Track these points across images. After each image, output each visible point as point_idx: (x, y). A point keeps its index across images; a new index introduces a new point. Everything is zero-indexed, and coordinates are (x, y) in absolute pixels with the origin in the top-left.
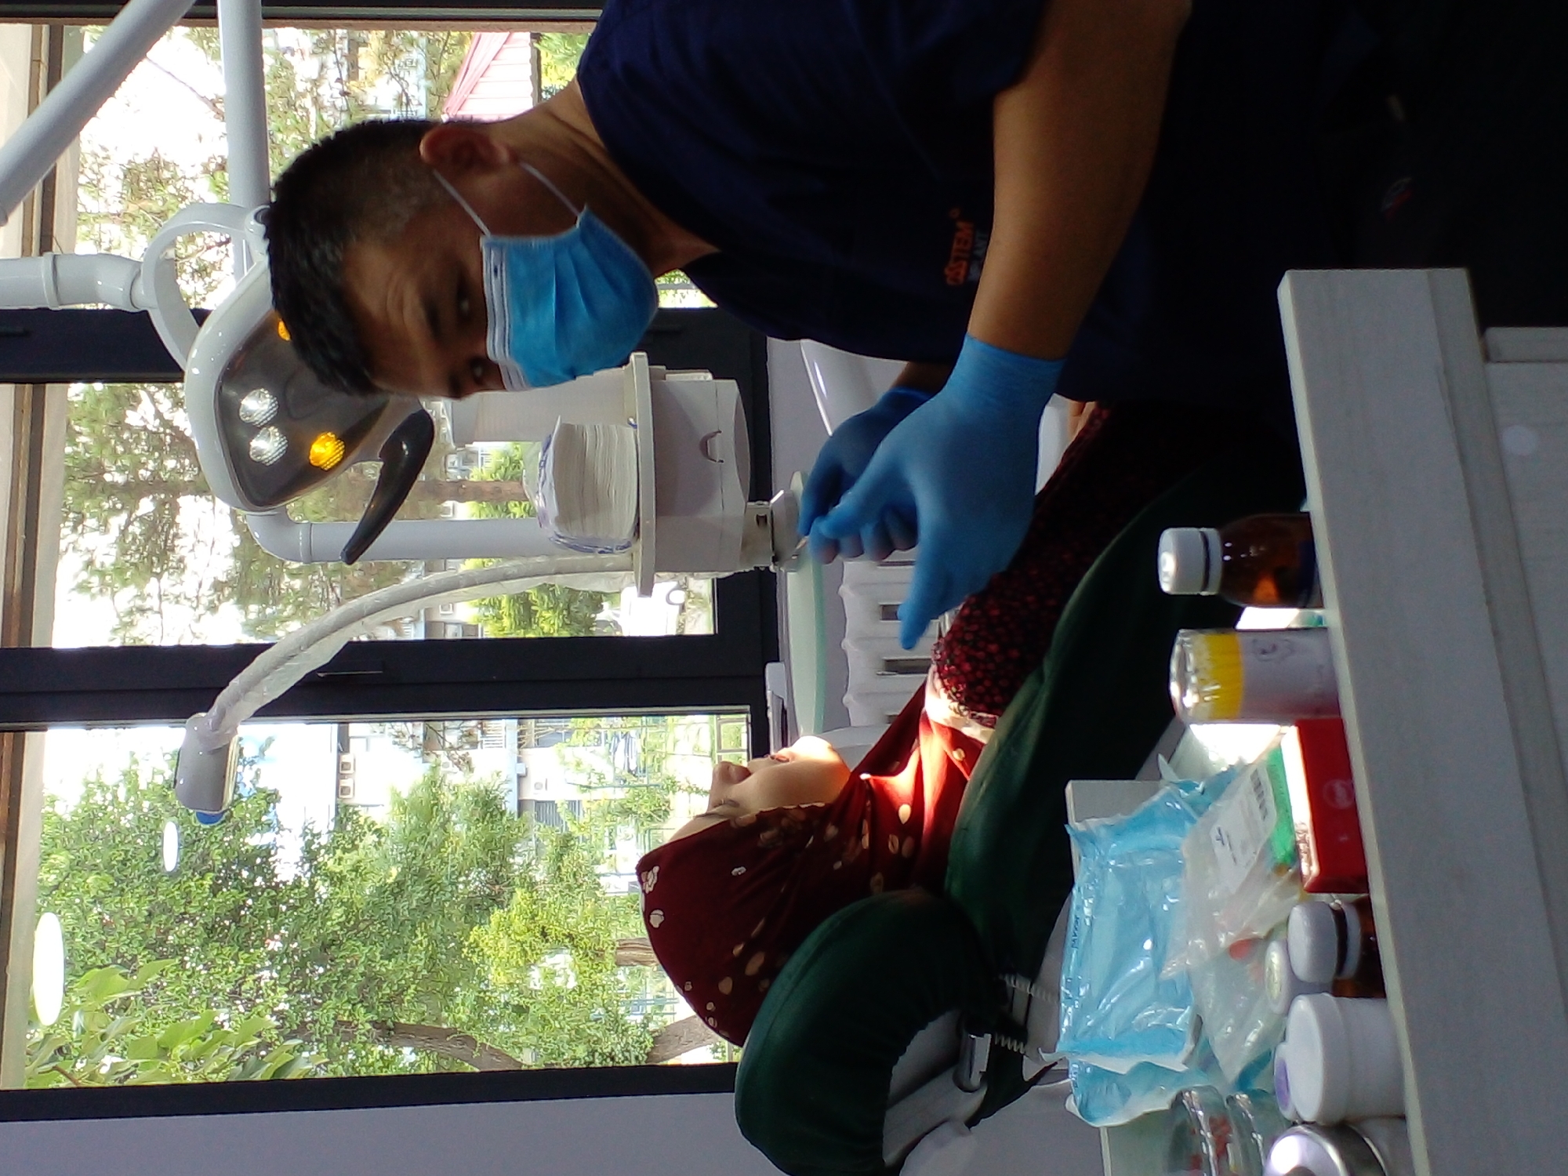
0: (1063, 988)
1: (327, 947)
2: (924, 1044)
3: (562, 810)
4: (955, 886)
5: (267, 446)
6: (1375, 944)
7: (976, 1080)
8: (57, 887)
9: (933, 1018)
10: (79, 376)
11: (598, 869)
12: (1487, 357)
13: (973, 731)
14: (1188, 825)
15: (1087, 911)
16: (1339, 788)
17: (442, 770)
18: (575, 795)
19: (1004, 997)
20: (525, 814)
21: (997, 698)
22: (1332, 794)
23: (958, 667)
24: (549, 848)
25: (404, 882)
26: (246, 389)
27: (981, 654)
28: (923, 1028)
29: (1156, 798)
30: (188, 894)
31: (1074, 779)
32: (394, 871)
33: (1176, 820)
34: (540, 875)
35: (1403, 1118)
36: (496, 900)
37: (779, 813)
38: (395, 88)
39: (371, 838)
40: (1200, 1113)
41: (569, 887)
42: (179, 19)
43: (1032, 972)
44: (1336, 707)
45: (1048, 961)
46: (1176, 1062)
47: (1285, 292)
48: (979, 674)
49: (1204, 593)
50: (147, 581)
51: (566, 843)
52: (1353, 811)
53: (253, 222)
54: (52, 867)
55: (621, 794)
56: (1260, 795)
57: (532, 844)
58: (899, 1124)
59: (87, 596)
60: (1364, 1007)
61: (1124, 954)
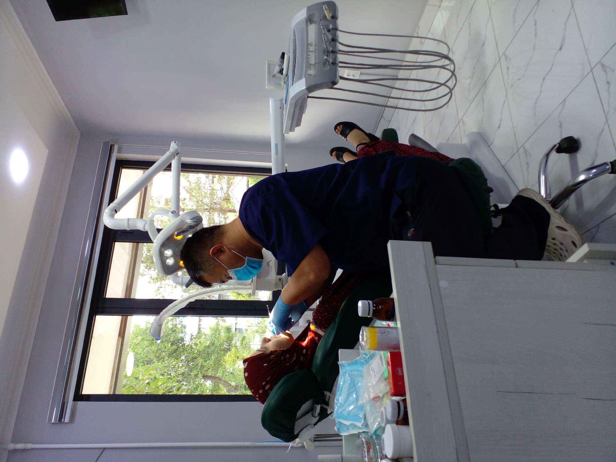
0: (335, 401)
1: (194, 359)
2: (305, 407)
3: (244, 330)
4: (314, 370)
5: (170, 262)
6: (407, 411)
7: (316, 415)
8: (138, 344)
9: (307, 401)
10: (145, 242)
11: (250, 344)
12: (436, 263)
13: (320, 332)
14: (364, 365)
15: (342, 383)
16: (399, 369)
17: (219, 322)
18: (247, 328)
19: (324, 396)
20: (236, 332)
21: (326, 326)
22: (398, 371)
23: (318, 318)
24: (241, 339)
25: (210, 345)
26: (167, 249)
27: (323, 315)
28: (305, 404)
29: (358, 358)
30: (166, 347)
31: (340, 349)
32: (208, 342)
33: (362, 364)
34: (238, 344)
35: (412, 458)
36: (229, 350)
37: (276, 351)
38: (220, 186)
39: (204, 336)
40: (364, 440)
41: (244, 347)
42: (162, 170)
43: (330, 390)
44: (399, 348)
45: (334, 389)
46: (360, 424)
47: (389, 245)
48: (323, 320)
49: (368, 317)
50: (162, 281)
51: (244, 338)
52: (403, 376)
53: (171, 213)
54: (138, 339)
55: (257, 328)
56: (381, 360)
57: (237, 338)
58: (298, 425)
59: (150, 284)
60: (403, 428)
61: (349, 395)
